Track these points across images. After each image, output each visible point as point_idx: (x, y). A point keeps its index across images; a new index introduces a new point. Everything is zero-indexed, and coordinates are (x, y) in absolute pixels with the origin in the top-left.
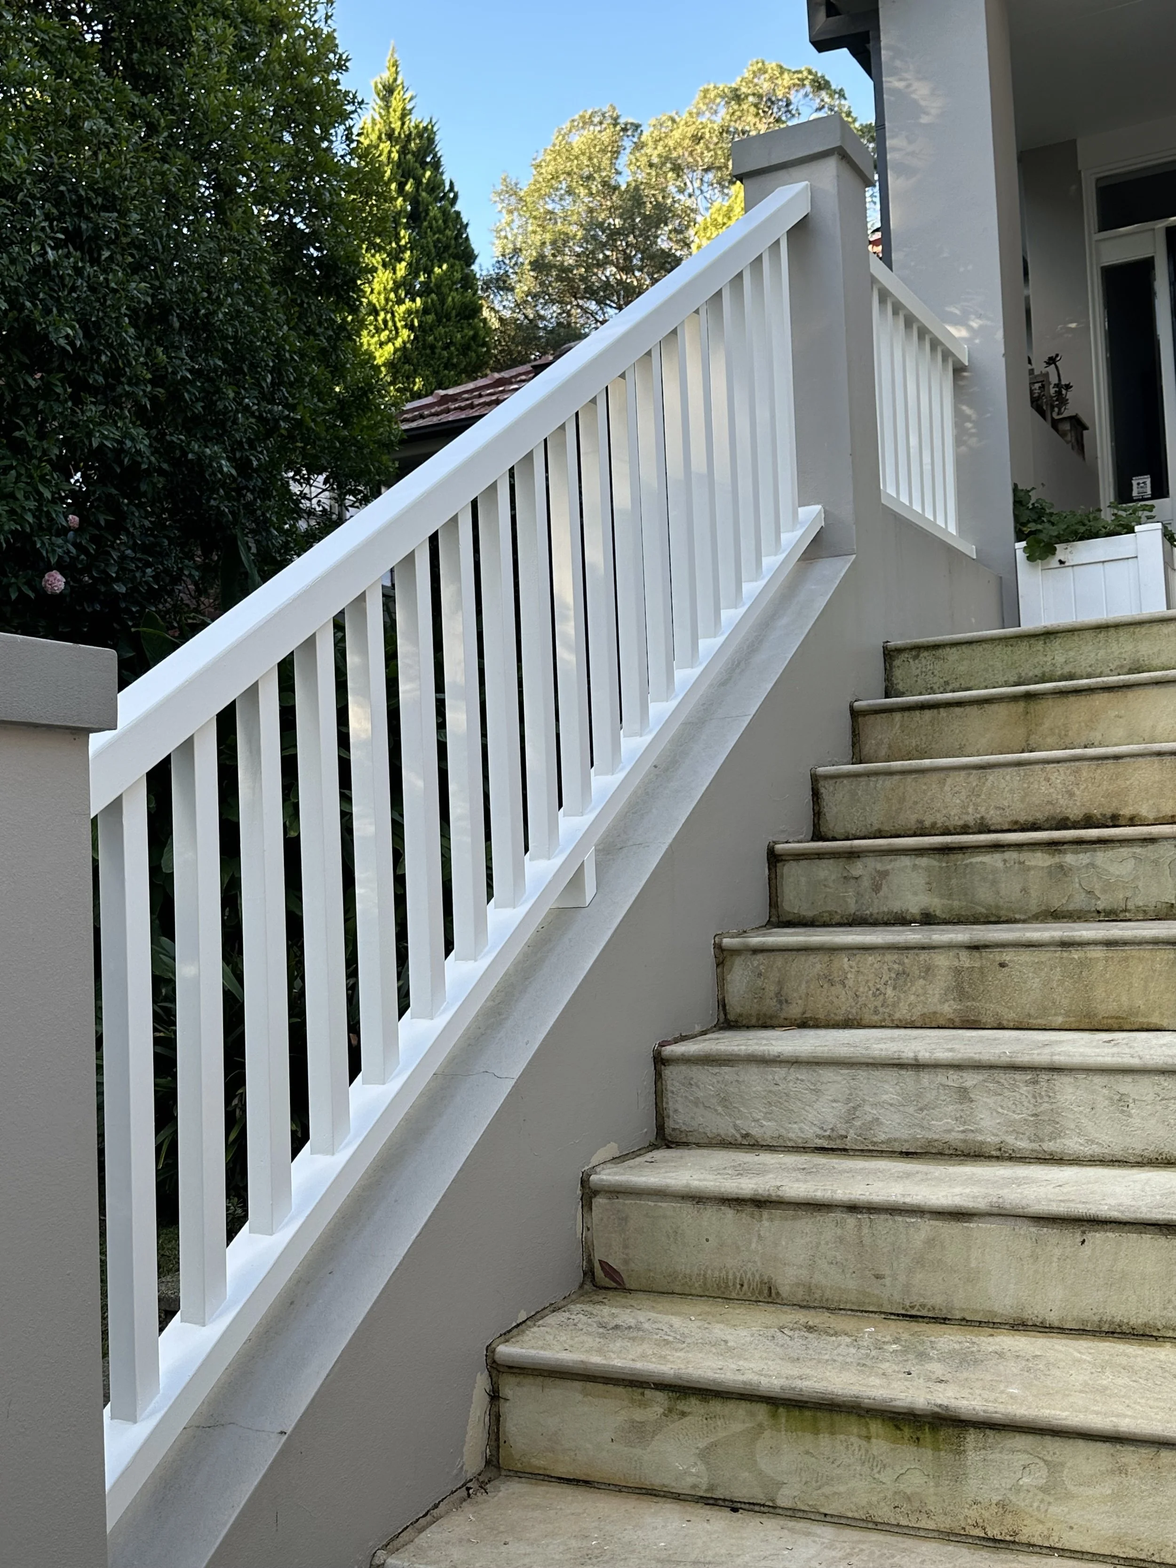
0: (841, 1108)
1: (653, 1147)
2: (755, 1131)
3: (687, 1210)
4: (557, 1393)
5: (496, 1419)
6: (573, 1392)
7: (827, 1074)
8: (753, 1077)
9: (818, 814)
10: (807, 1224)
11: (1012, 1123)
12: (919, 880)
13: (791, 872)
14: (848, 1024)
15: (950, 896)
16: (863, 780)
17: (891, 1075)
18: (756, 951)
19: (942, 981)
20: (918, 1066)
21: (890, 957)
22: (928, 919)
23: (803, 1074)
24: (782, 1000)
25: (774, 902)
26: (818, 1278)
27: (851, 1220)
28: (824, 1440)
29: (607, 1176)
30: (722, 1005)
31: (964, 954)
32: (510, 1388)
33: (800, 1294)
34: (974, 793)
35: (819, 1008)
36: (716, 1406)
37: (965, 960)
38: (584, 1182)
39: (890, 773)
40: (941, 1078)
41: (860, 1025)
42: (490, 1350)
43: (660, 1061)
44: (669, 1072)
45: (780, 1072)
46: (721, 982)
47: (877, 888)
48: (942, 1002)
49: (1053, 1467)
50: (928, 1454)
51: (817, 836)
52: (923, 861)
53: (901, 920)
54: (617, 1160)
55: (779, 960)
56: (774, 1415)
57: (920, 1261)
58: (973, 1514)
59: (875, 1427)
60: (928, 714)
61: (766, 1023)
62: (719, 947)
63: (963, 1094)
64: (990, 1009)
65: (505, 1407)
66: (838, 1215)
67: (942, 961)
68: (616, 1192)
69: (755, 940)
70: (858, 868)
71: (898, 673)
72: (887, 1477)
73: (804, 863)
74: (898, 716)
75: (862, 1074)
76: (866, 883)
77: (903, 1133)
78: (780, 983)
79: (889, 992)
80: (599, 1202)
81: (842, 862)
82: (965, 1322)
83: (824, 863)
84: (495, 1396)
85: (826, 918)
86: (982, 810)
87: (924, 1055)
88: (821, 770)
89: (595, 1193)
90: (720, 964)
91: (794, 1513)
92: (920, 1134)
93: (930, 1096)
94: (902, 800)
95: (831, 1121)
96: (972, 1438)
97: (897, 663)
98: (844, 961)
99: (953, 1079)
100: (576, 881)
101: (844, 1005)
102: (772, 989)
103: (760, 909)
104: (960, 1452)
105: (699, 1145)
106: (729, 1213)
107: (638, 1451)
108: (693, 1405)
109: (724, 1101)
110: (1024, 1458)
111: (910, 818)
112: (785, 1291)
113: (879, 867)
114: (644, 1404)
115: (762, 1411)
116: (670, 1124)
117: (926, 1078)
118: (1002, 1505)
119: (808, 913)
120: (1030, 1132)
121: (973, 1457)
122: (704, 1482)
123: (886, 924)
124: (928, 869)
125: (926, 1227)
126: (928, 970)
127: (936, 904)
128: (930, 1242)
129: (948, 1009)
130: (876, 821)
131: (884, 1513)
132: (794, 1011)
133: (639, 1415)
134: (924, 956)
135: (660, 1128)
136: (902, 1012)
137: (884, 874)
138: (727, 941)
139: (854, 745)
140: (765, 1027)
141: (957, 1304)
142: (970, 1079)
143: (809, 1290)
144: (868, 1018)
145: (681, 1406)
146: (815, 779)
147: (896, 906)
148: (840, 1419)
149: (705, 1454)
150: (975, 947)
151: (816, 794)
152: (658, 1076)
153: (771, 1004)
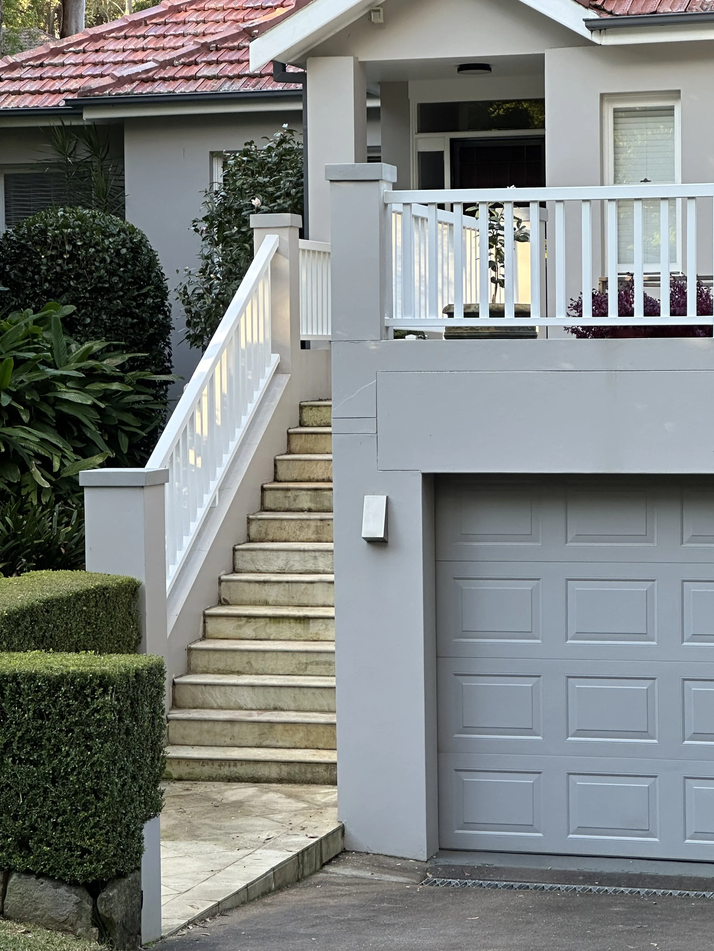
0: (284, 562)
1: (232, 573)
2: (261, 569)
3: (247, 584)
4: (220, 620)
5: (205, 627)
6: (224, 620)
7: (281, 553)
8: (261, 555)
9: (276, 473)
10: (276, 587)
11: (326, 564)
12: (308, 498)
13: (268, 494)
14: (285, 541)
15: (317, 504)
16: (291, 462)
17: (298, 553)
18: (259, 519)
19: (313, 528)
20: (304, 551)
21: (298, 522)
22: (310, 510)
23: (274, 553)
24: (267, 534)
25: (262, 503)
26: (278, 599)
27: (287, 585)
28: (281, 625)
29: (224, 577)
30: (248, 535)
31: (319, 522)
32: (208, 620)
33: (274, 603)
34: (327, 468)
35: (277, 536)
36: (257, 620)
37: (319, 523)
38: (219, 579)
39: (300, 460)
40: (310, 554)
41: (289, 542)
42: (204, 612)
43: (234, 550)
44: (237, 553)
45: (268, 553)
46: (248, 529)
47: (295, 500)
48: (312, 534)
49: (327, 625)
50: (302, 625)
51: (276, 480)
52: (309, 493)
53: (302, 510)
54: (226, 574)
55: (266, 522)
56: (270, 621)
57: (302, 593)
58: (311, 636)
59: (292, 621)
60: (314, 436)
61: (261, 541)
62: (248, 518)
63: (315, 558)
64: (325, 537)
65: (207, 625)
66: (284, 584)
67: (313, 524)
68: (228, 581)
69: (259, 517)
70: (289, 494)
71: (304, 415)
72: (294, 631)
73: (272, 491)
74: (303, 436)
75: (290, 553)
76: (292, 498)
77: (300, 568)
78: (266, 529)
79: (298, 532)
80: (223, 584)
81: (284, 492)
82: (312, 606)
83: (279, 492)
84: (205, 622)
85: (278, 509)
86: (329, 474)
87: (306, 548)
88: (278, 458)
89: (222, 581)
90: (248, 523)
91: (274, 640)
92: (304, 568)
93: (307, 558)
94: (304, 469)
95: (282, 565)
96: (311, 621)
97: (304, 411)
98: (285, 523)
99: (313, 554)
100: (215, 500)
101: (285, 536)
102: (264, 531)
103: (258, 506)
104: (309, 624)
105: (245, 573)
106: (257, 585)
107: (239, 631)
108: (253, 620)
109: (252, 560)
110: (321, 624)
111: (306, 476)
112: (270, 603)
113: (296, 494)
114: (241, 621)
115: (268, 620)
116: (237, 567)
117: (306, 554)
118: (316, 633)
119: (273, 507)
120: (330, 566)
121: (311, 625)
122: (254, 636)
123: (298, 511)
124: (311, 495)
125: (304, 586)
126: (309, 526)
127: (312, 506)
128: (305, 589)
129: (313, 537)
130: (295, 476)
131: (293, 638)
132: (270, 537)
133: (240, 623)
134: (308, 522)
135: (234, 568)
136: (301, 538)
137: (297, 496)
138: (251, 517)
139: (288, 445)
140: (261, 542)
141: (310, 602)
142: (317, 554)
143: (276, 601)
144: (291, 539)
145: (250, 620)
146: (275, 460)
147: (300, 506)
148: (284, 620)
149: (254, 630)
150: (322, 520)
151: (275, 466)
152: (234, 554)
153: (263, 535)
